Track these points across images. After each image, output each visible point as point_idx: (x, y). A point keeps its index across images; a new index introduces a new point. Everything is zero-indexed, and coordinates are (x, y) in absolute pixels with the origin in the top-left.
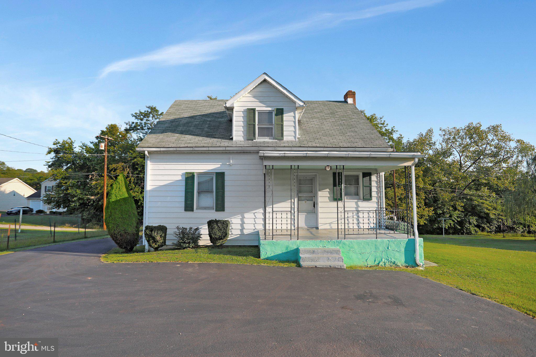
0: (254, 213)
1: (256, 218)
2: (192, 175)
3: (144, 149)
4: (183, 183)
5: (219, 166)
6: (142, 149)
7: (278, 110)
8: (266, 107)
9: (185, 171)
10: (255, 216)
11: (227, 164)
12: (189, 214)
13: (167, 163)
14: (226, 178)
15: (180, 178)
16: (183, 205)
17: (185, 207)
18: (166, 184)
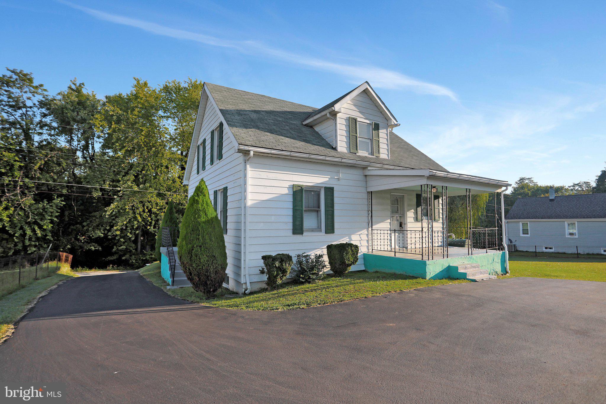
0: (360, 235)
1: (362, 240)
2: (300, 188)
3: (250, 148)
4: (291, 199)
5: (327, 179)
6: (248, 148)
7: (375, 124)
8: (365, 119)
9: (292, 183)
10: (361, 238)
11: (336, 177)
12: (298, 237)
13: (271, 171)
14: (336, 194)
15: (286, 191)
16: (290, 226)
17: (293, 229)
18: (270, 199)
